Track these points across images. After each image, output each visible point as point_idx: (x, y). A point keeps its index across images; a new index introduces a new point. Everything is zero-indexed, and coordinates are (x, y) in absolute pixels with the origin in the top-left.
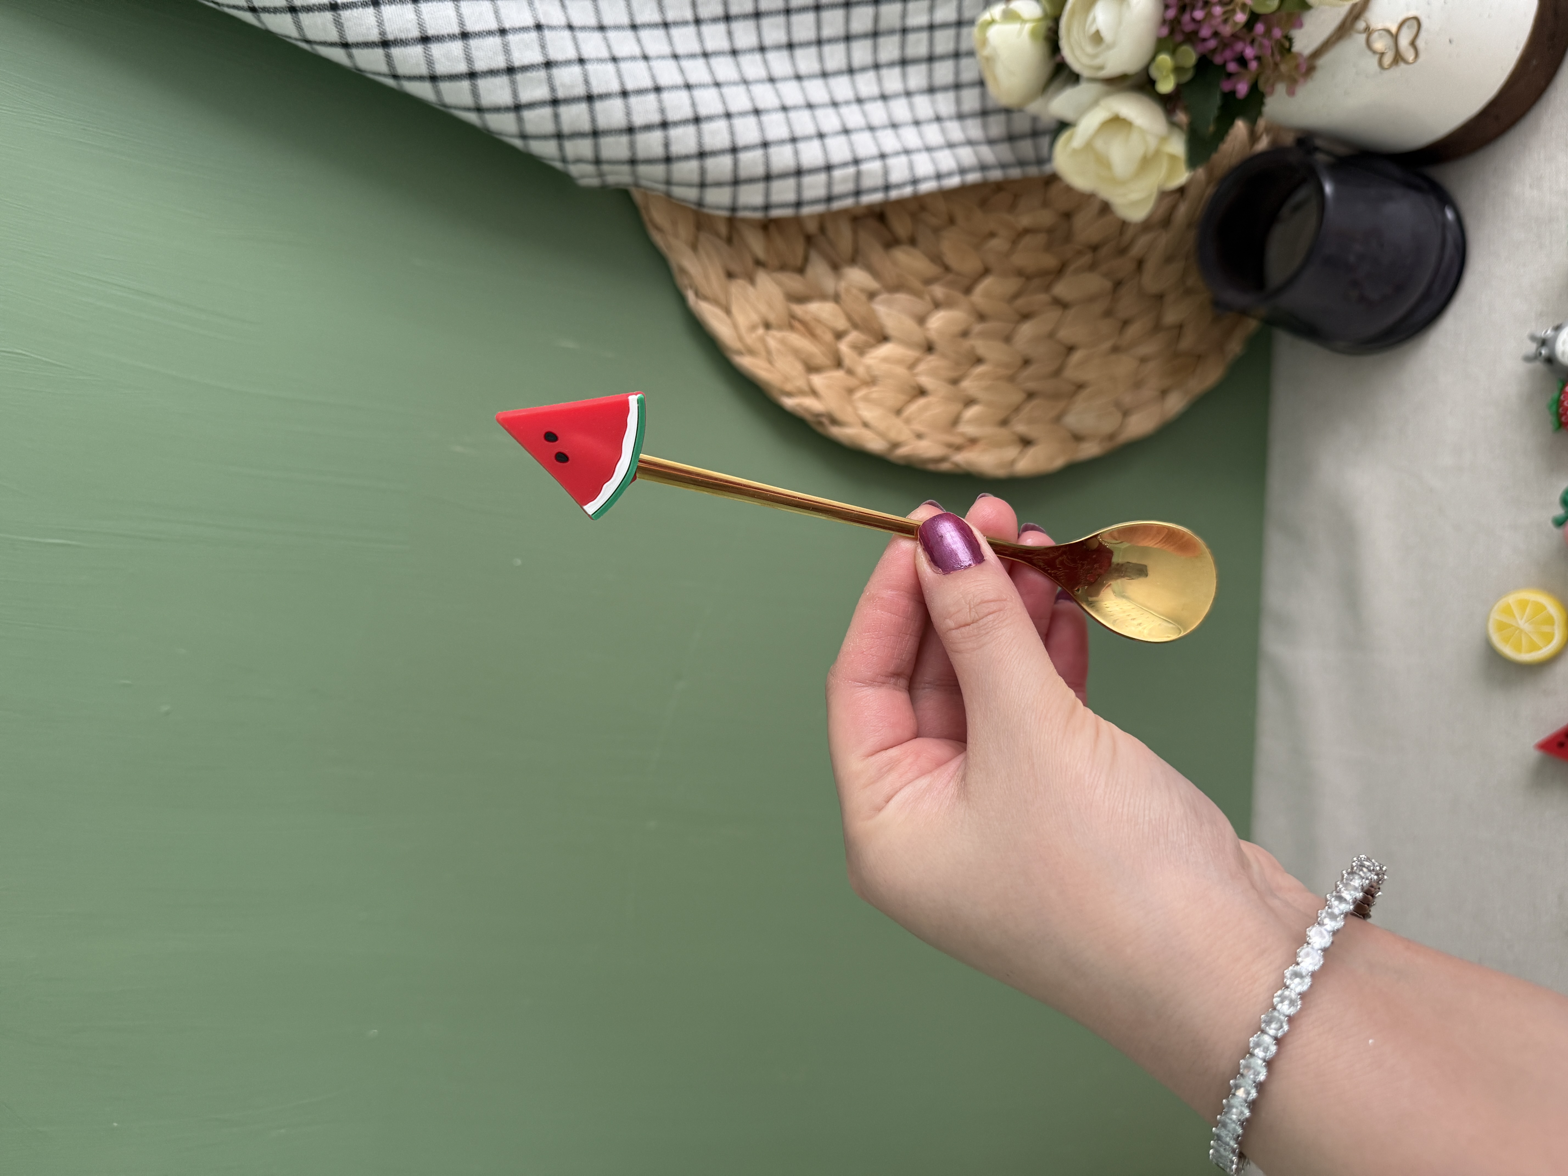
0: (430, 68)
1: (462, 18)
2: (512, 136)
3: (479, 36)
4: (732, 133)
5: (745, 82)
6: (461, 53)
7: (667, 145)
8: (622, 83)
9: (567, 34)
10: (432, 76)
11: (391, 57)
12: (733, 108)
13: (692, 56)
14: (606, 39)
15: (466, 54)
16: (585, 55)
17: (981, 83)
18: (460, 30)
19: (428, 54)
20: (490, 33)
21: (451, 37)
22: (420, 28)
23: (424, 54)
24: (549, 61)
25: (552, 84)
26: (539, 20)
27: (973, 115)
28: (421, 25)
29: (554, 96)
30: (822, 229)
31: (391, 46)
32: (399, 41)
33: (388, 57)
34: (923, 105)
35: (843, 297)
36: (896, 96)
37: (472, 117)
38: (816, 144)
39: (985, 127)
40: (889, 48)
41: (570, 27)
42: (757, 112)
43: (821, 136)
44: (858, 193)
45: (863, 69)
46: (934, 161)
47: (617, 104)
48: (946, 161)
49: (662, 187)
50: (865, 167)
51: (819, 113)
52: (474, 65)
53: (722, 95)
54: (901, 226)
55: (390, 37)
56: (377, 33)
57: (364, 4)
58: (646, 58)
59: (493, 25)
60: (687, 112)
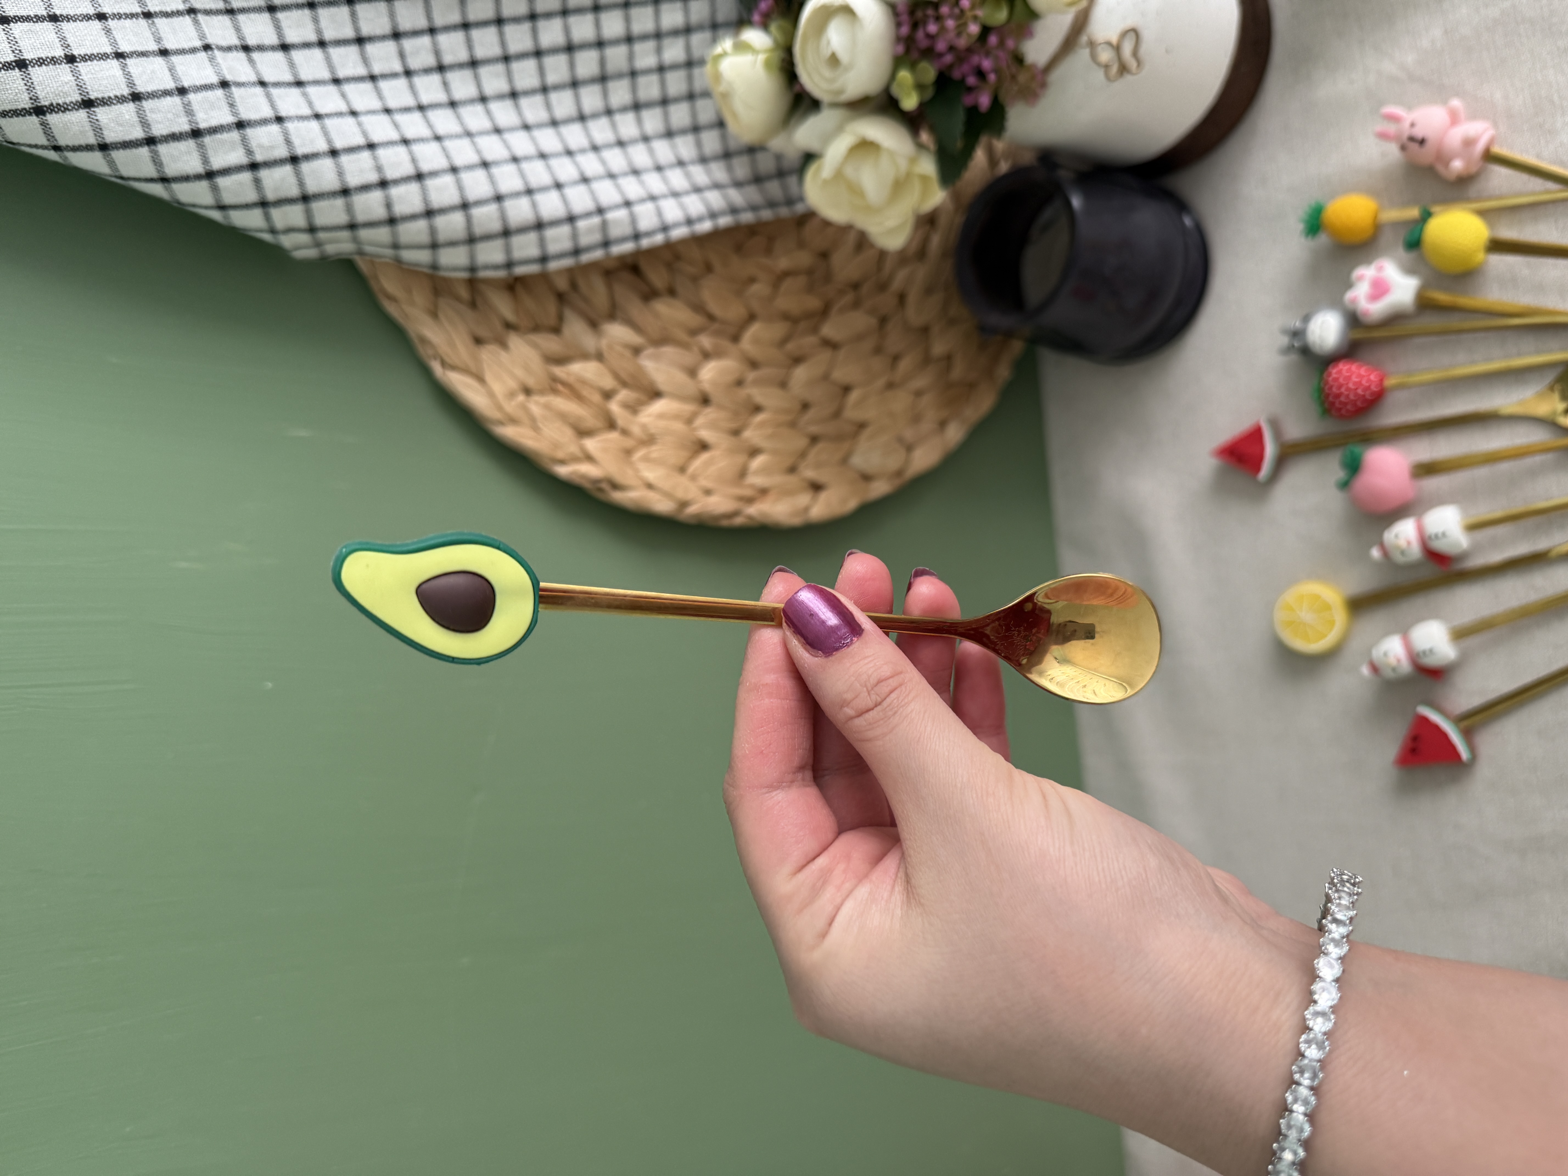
0: (98, 136)
1: (131, 78)
2: (207, 207)
3: (154, 97)
4: (460, 188)
5: (469, 134)
6: (134, 117)
7: (389, 205)
8: (329, 141)
9: (259, 90)
10: (102, 144)
11: (49, 126)
12: (458, 162)
13: (407, 110)
14: (305, 95)
15: (139, 117)
16: (283, 113)
17: (721, 124)
18: (130, 91)
19: (94, 120)
20: (166, 93)
22: (80, 91)
23: (89, 120)
24: (241, 120)
25: (248, 146)
26: (223, 76)
27: (716, 158)
28: (81, 87)
29: (252, 159)
30: (574, 286)
31: (46, 112)
32: (55, 106)
33: (44, 124)
34: (663, 150)
35: (606, 354)
36: (634, 141)
37: (157, 190)
38: (554, 195)
39: (730, 169)
40: (620, 93)
41: (262, 84)
42: (485, 165)
43: (558, 186)
44: (606, 244)
45: (595, 116)
46: (682, 207)
47: (327, 163)
48: (695, 205)
49: (389, 252)
50: (610, 216)
51: (554, 162)
52: (150, 129)
53: (444, 149)
54: (657, 277)
55: (44, 103)
56: (28, 99)
57: (8, 66)
58: (353, 113)
59: (170, 85)
60: (407, 169)
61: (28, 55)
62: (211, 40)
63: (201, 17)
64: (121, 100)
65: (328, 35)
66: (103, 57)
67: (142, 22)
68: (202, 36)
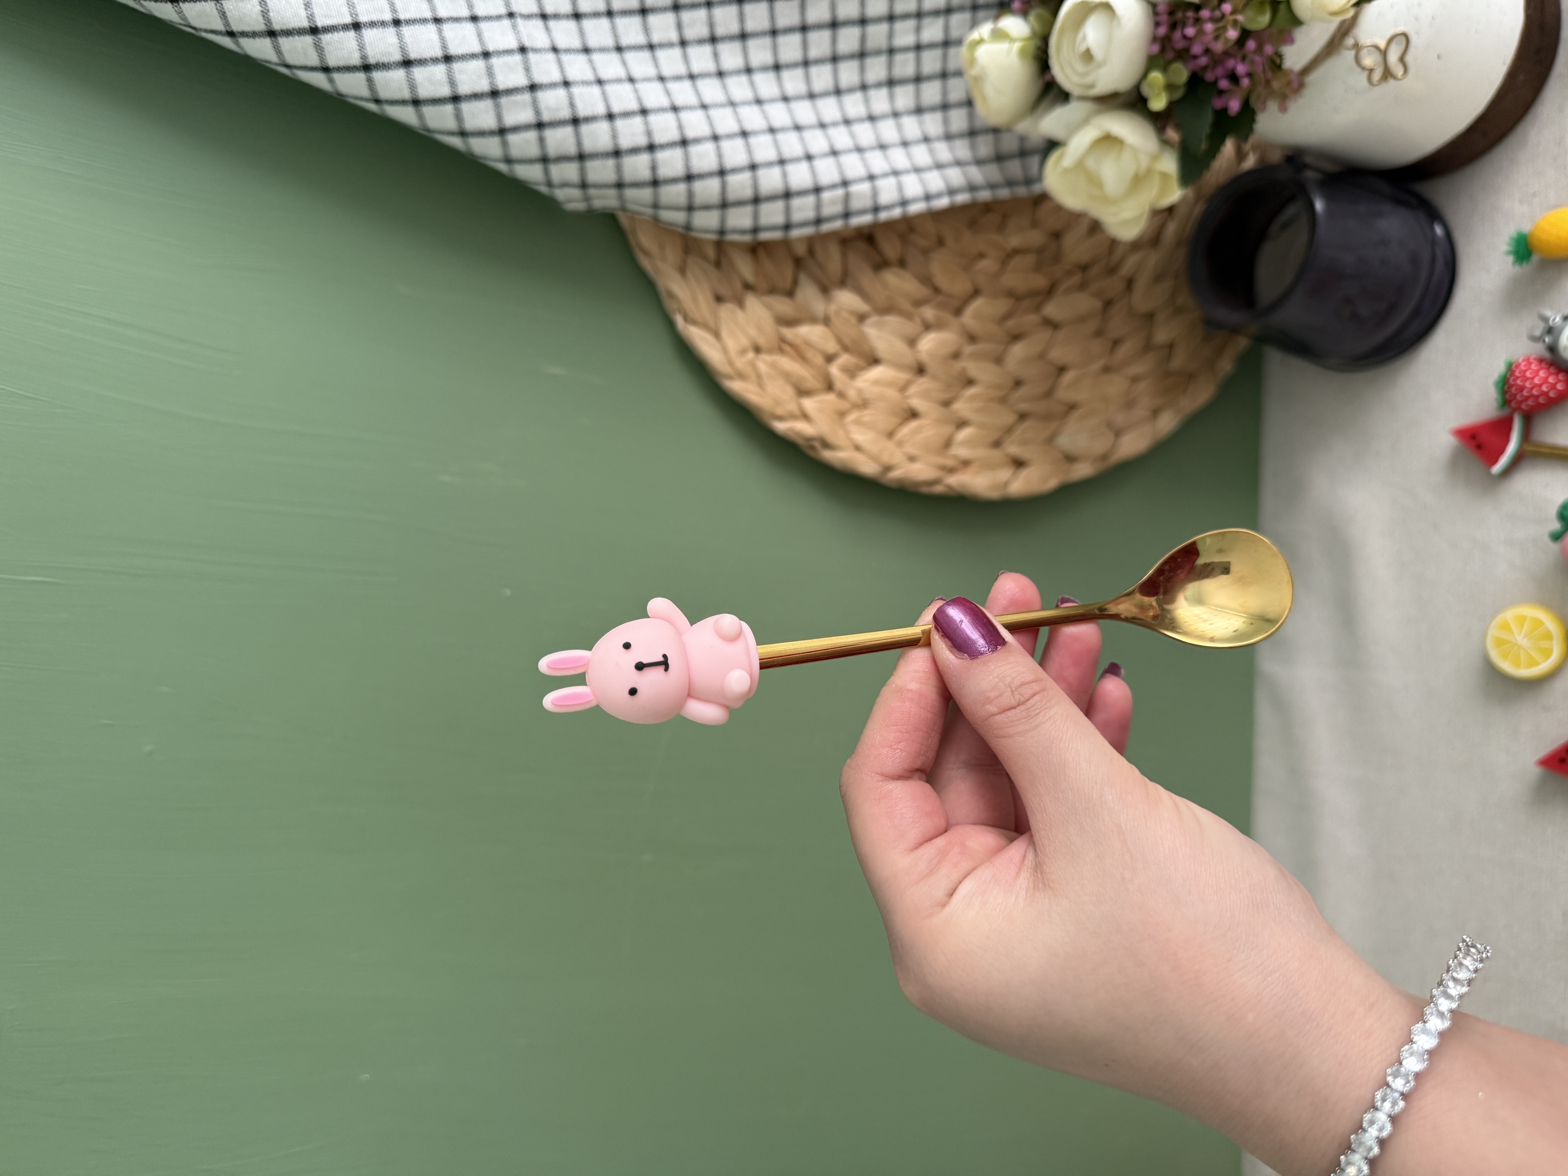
0: (413, 92)
1: (446, 41)
2: (496, 160)
3: (463, 59)
4: (720, 156)
5: (732, 104)
6: (444, 77)
7: (654, 168)
8: (608, 106)
9: (551, 56)
10: (415, 100)
11: (373, 81)
12: (721, 130)
13: (678, 78)
14: (591, 62)
15: (448, 78)
16: (571, 77)
17: (969, 103)
18: (443, 54)
19: (411, 79)
20: (473, 56)
22: (402, 52)
23: (407, 79)
24: (534, 84)
25: (537, 108)
26: (523, 43)
27: (961, 135)
28: (403, 49)
29: (539, 120)
30: (811, 252)
31: (373, 70)
32: (381, 65)
33: (370, 81)
34: (911, 126)
35: (833, 319)
36: (884, 117)
37: (456, 142)
38: (804, 166)
39: (973, 147)
40: (876, 69)
41: (555, 50)
42: (744, 134)
43: (809, 157)
44: (847, 215)
45: (851, 90)
46: (922, 182)
47: (603, 127)
48: (935, 181)
49: (649, 211)
50: (854, 189)
51: (808, 135)
52: (457, 89)
53: (708, 117)
54: (890, 248)
55: (372, 60)
56: (359, 58)
57: (345, 27)
58: (631, 80)
59: (477, 48)
60: (674, 135)
61: (363, 18)
62: (515, 8)
64: (435, 61)
65: (616, 5)
66: (424, 21)
68: (507, 5)
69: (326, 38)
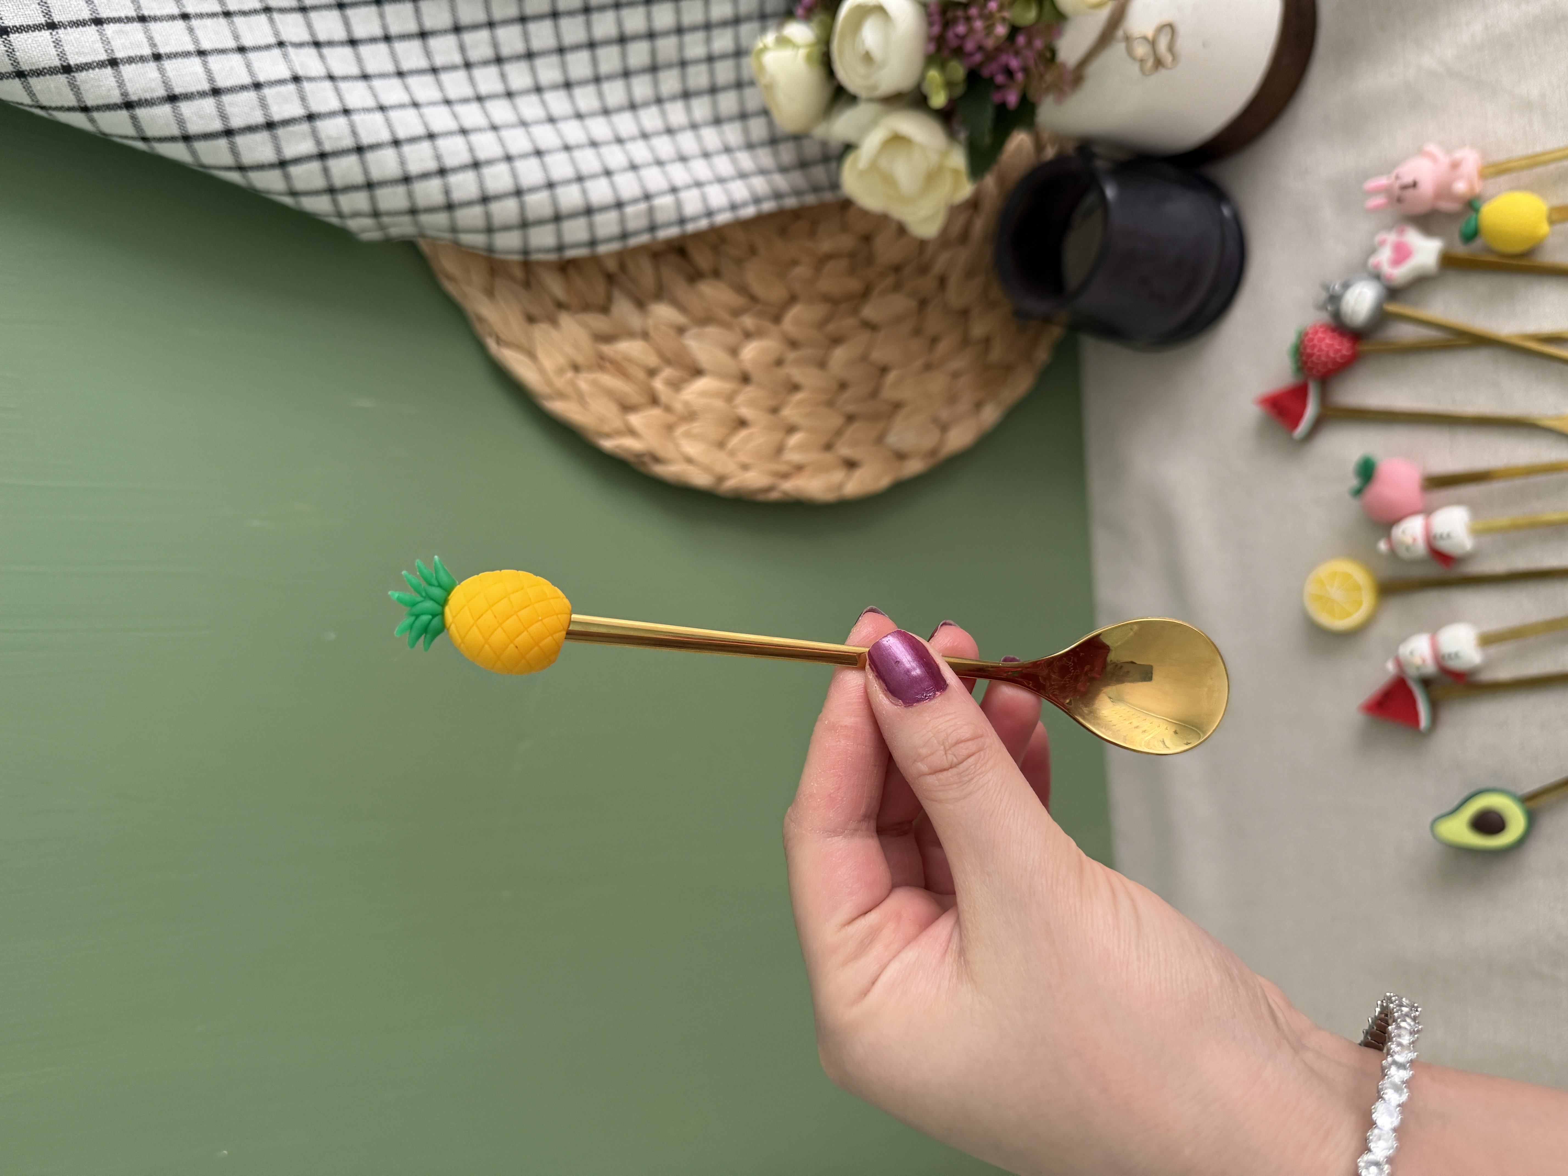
0: (182, 128)
1: (212, 74)
2: (281, 194)
3: (232, 91)
4: (514, 175)
5: (524, 124)
6: (214, 110)
7: (447, 192)
8: (392, 132)
9: (328, 84)
10: (185, 136)
11: (138, 119)
12: (514, 150)
13: (465, 101)
14: (371, 88)
15: (219, 111)
16: (350, 106)
17: (766, 112)
18: (210, 86)
19: (178, 114)
20: (243, 88)
21: (201, 95)
22: (165, 86)
23: (174, 114)
24: (311, 113)
25: (317, 137)
26: (296, 72)
27: (763, 144)
28: (166, 83)
29: (321, 149)
30: (623, 267)
31: (135, 107)
32: (144, 101)
33: (134, 118)
34: (711, 137)
35: (652, 333)
36: (682, 129)
37: (235, 177)
38: (603, 182)
39: (776, 155)
40: (670, 82)
41: (331, 78)
42: (539, 153)
43: (608, 173)
44: (652, 229)
45: (646, 104)
46: (727, 192)
47: (389, 154)
48: (739, 191)
49: (448, 236)
50: (658, 202)
51: (604, 150)
52: (229, 122)
53: (500, 139)
54: (702, 259)
55: (134, 98)
56: (119, 95)
57: (101, 65)
58: (416, 105)
59: (247, 80)
60: (465, 158)
61: (119, 54)
62: (285, 37)
63: (276, 16)
64: (202, 94)
65: (394, 30)
66: (186, 54)
67: (222, 21)
68: (276, 33)
69: (81, 76)
